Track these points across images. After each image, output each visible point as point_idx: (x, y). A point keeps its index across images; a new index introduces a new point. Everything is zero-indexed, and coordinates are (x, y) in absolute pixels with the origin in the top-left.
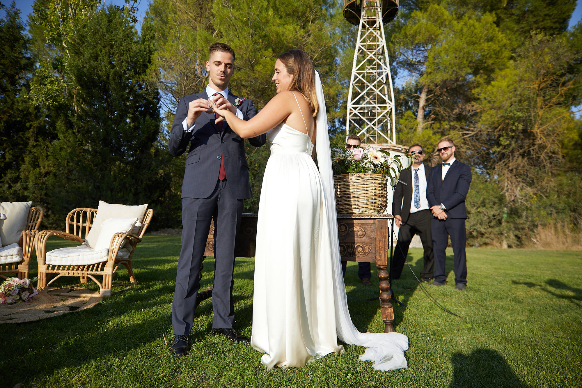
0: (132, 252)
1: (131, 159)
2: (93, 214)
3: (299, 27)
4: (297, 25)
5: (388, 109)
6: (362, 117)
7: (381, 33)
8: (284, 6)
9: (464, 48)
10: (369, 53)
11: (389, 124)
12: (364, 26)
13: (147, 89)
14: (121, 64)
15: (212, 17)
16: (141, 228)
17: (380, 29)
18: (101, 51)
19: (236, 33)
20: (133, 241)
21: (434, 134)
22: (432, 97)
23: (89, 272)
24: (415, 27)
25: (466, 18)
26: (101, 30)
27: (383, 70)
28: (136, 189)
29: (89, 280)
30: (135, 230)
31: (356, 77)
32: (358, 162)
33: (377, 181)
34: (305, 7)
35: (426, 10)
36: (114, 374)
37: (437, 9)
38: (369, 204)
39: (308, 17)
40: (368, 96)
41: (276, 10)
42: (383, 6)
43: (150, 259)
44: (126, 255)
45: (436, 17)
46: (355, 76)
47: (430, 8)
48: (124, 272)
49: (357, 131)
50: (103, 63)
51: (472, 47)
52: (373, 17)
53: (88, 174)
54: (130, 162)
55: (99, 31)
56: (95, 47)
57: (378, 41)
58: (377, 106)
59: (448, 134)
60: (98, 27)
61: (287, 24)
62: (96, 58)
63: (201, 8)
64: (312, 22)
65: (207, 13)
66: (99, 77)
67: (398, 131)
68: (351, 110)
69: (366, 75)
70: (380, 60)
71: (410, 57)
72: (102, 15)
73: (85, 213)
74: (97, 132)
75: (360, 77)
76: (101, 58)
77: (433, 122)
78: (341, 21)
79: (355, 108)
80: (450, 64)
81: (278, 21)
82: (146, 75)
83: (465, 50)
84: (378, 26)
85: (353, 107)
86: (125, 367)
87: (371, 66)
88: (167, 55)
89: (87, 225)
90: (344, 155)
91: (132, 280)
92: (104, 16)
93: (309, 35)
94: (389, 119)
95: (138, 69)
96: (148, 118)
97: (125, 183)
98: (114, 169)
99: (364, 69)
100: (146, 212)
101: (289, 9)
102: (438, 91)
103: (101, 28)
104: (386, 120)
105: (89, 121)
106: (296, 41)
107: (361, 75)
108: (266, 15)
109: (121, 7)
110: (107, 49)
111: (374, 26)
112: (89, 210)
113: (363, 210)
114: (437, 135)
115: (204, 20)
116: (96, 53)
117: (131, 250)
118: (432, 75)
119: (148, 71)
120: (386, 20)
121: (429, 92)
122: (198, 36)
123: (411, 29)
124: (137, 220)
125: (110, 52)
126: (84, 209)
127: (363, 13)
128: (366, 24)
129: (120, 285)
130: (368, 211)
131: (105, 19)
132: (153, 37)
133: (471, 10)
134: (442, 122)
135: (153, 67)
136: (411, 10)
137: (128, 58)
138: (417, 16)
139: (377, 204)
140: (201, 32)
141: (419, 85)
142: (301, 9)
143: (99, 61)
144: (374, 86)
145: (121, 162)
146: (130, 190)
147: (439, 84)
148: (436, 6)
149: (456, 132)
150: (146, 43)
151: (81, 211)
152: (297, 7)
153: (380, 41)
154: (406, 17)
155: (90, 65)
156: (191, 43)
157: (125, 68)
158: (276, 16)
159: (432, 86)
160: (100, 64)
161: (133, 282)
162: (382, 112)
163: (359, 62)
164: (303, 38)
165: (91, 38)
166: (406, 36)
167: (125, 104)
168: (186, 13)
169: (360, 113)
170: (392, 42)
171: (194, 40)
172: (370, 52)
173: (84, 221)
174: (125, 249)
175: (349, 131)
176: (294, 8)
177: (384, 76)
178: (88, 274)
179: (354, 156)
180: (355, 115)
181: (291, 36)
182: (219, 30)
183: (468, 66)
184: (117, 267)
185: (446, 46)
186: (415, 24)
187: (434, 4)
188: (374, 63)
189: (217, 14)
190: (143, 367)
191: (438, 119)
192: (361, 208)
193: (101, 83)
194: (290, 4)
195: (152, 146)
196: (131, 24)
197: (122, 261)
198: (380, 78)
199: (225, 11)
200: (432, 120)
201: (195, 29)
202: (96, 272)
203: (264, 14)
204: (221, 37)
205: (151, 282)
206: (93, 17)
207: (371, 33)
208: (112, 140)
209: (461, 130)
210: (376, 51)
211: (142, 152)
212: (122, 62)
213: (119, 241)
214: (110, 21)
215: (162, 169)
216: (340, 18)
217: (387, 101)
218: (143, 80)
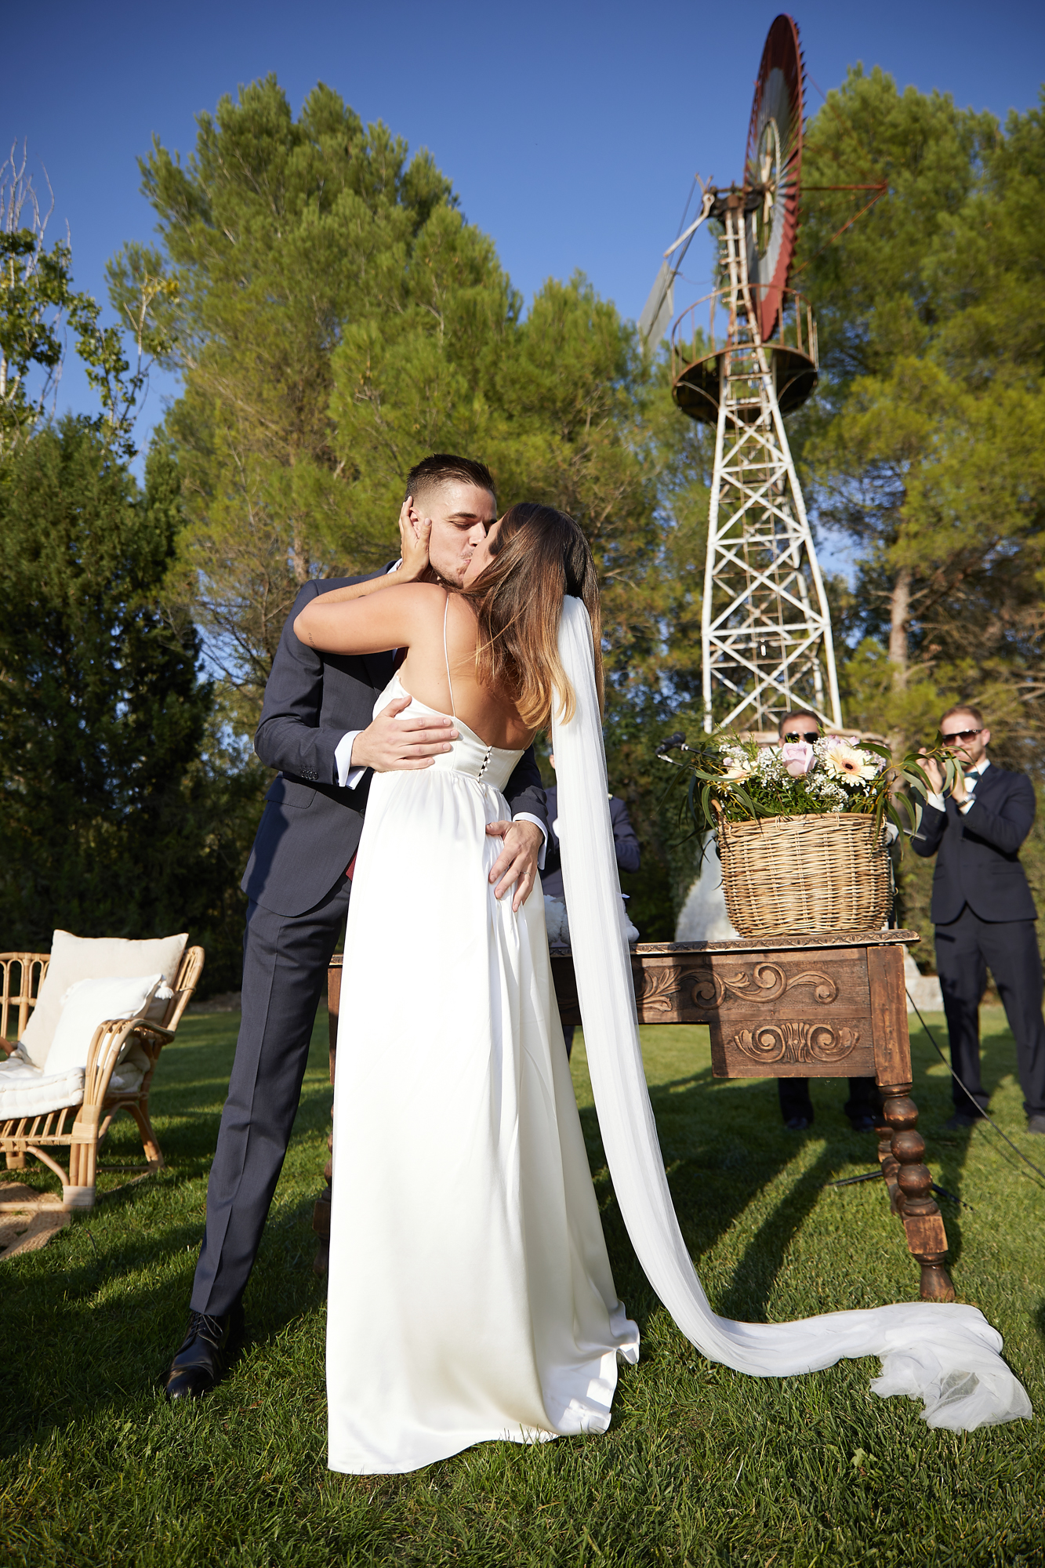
0: (148, 1074)
1: (128, 810)
2: (37, 968)
3: (558, 438)
4: (554, 433)
5: (813, 637)
6: (744, 662)
7: (777, 439)
8: (517, 386)
9: (1003, 464)
10: (749, 492)
11: (817, 676)
12: (730, 425)
13: (167, 626)
14: (97, 562)
15: (328, 431)
16: (172, 1003)
17: (773, 428)
18: (47, 535)
19: (394, 464)
20: (151, 1041)
21: (942, 693)
22: (925, 596)
23: (32, 1138)
24: (865, 419)
25: (997, 387)
26: (45, 482)
27: (790, 535)
28: (147, 889)
29: (30, 1159)
30: (157, 1010)
31: (719, 557)
32: (798, 783)
33: (860, 835)
34: (571, 389)
35: (886, 375)
36: (122, 1476)
37: (917, 369)
38: (842, 903)
39: (580, 411)
40: (756, 606)
41: (494, 397)
42: (778, 370)
43: (196, 1084)
44: (131, 1083)
45: (917, 390)
46: (717, 552)
47: (897, 370)
48: (127, 1128)
49: (733, 700)
50: (54, 565)
51: (1022, 459)
52: (753, 400)
53: (17, 855)
54: (128, 817)
55: (40, 484)
56: (31, 525)
57: (771, 460)
58: (780, 629)
59: (981, 694)
60: (38, 474)
61: (526, 432)
62: (35, 553)
63: (300, 410)
64: (591, 424)
65: (315, 421)
66: (44, 600)
67: (845, 694)
68: (712, 643)
69: (746, 549)
70: (780, 507)
71: (858, 498)
72: (46, 445)
73: (16, 967)
74: (40, 744)
75: (730, 556)
76: (48, 551)
77: (933, 663)
78: (668, 416)
79: (723, 639)
80: (969, 508)
81: (503, 426)
82: (162, 588)
83: (1007, 469)
84: (768, 421)
85: (718, 638)
86: (154, 1450)
87: (758, 526)
88: (215, 531)
89: (21, 1001)
90: (754, 764)
91: (150, 1153)
92: (52, 445)
93: (587, 458)
94: (816, 661)
95: (140, 574)
96: (171, 698)
97: (116, 876)
98: (89, 840)
99: (739, 536)
100: (184, 955)
101: (531, 396)
102: (940, 581)
103: (45, 475)
104: (809, 665)
105: (19, 716)
106: (554, 476)
107: (734, 551)
108: (467, 414)
109: (95, 418)
110: (62, 527)
111: (759, 422)
112: (26, 959)
113: (824, 921)
114: (949, 695)
115: (310, 439)
116: (35, 541)
117: (147, 1066)
118: (920, 539)
119: (168, 578)
120: (788, 404)
121: (917, 583)
122: (296, 480)
123: (854, 424)
124: (162, 980)
125: (68, 536)
126: (14, 956)
127: (725, 391)
128: (735, 418)
129: (116, 1169)
130: (840, 925)
131: (56, 453)
132: (176, 491)
133: (1010, 365)
134: (958, 662)
135: (179, 567)
136: (847, 376)
137: (114, 548)
138: (866, 389)
139: (864, 902)
140: (302, 468)
141: (887, 567)
142: (560, 393)
143: (43, 559)
144: (771, 577)
145: (105, 818)
146: (131, 893)
147: (944, 562)
148: (913, 360)
149: (1000, 686)
150: (157, 505)
151: (6, 961)
152: (550, 390)
153: (775, 457)
154: (839, 395)
155: (19, 573)
156: (279, 498)
157: (108, 574)
158: (496, 415)
159: (924, 568)
160: (46, 567)
161: (154, 1158)
162: (795, 647)
163: (723, 518)
164: (571, 465)
165: (21, 503)
166: (841, 442)
167: (111, 667)
168: (262, 424)
169: (737, 651)
170: (805, 461)
171: (287, 490)
172: (752, 489)
173: (15, 991)
174: (128, 1066)
175: (713, 702)
176: (543, 391)
177: (793, 548)
178: (27, 1145)
179: (785, 764)
180: (727, 657)
181: (540, 461)
182: (349, 458)
183: (1018, 510)
184: (108, 1119)
185: (954, 462)
186: (863, 409)
187: (907, 357)
188: (765, 517)
189: (343, 422)
190: (208, 1449)
191: (950, 653)
192: (818, 917)
193: (49, 615)
194: (531, 381)
195: (186, 772)
196: (119, 462)
197: (122, 1099)
198: (784, 557)
199: (363, 411)
200: (931, 659)
201: (285, 462)
202: (51, 1138)
203: (463, 410)
204: (355, 479)
205: (204, 1156)
206: (25, 452)
207: (751, 440)
208: (79, 761)
209: (1013, 680)
210: (767, 485)
211: (159, 789)
212: (102, 558)
213: (114, 1043)
214: (67, 457)
215: (213, 832)
216: (665, 407)
217: (809, 613)
218: (156, 603)
